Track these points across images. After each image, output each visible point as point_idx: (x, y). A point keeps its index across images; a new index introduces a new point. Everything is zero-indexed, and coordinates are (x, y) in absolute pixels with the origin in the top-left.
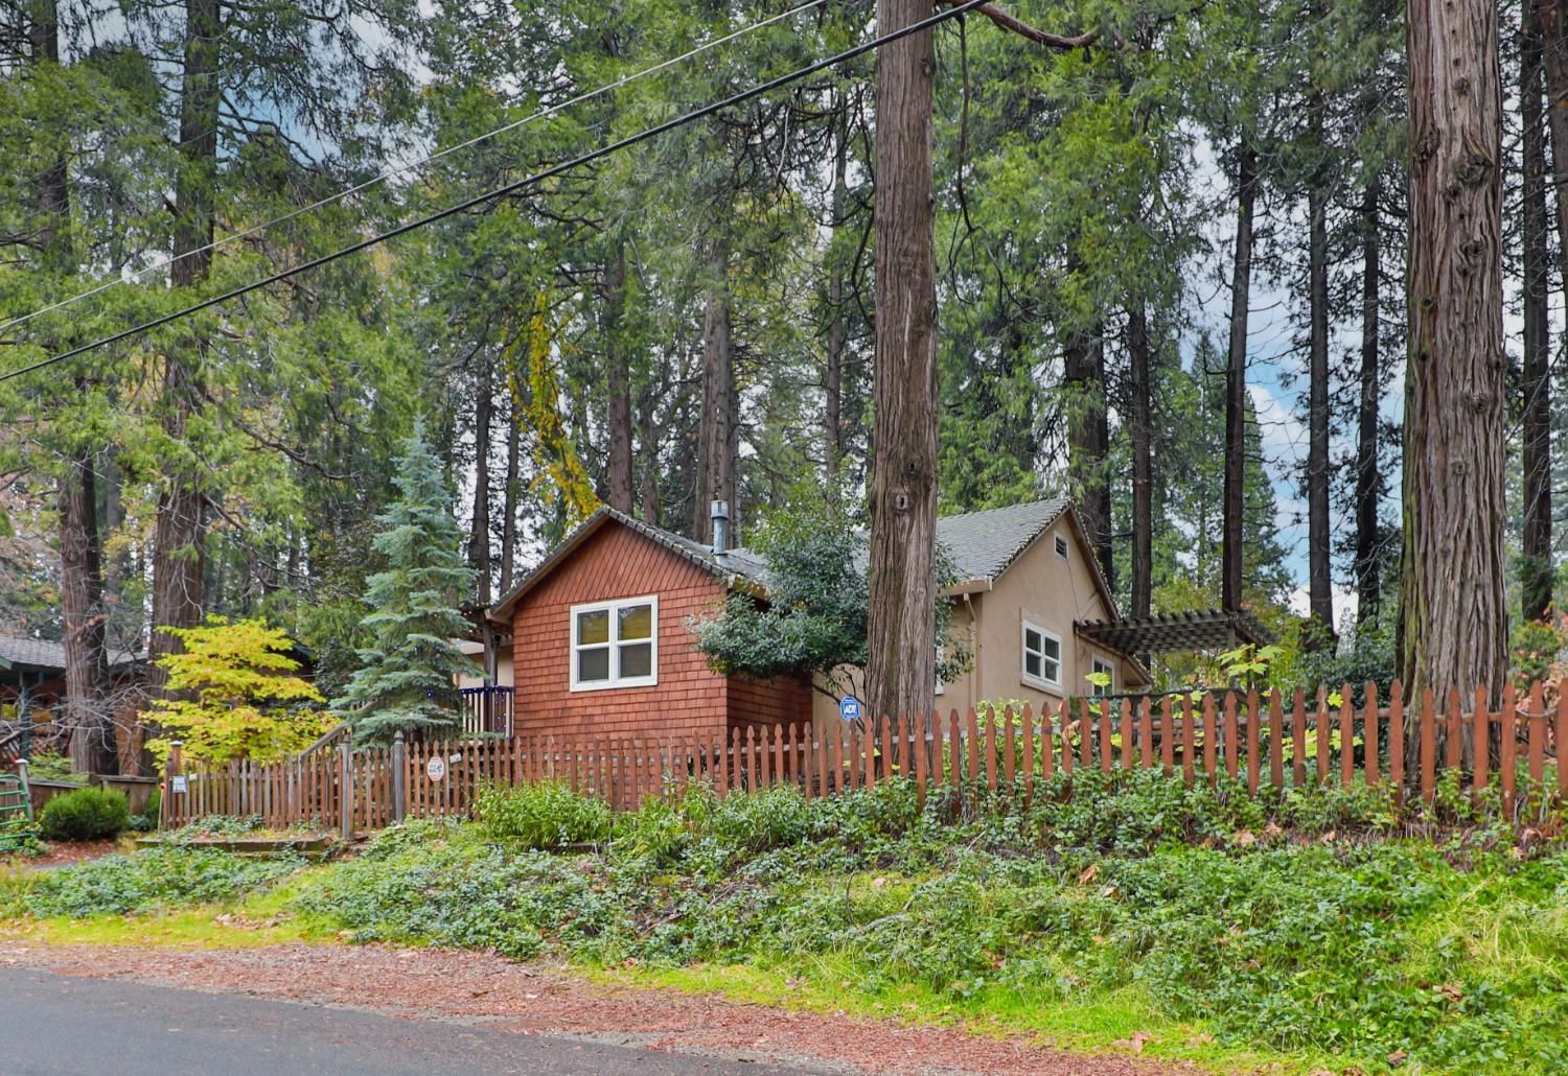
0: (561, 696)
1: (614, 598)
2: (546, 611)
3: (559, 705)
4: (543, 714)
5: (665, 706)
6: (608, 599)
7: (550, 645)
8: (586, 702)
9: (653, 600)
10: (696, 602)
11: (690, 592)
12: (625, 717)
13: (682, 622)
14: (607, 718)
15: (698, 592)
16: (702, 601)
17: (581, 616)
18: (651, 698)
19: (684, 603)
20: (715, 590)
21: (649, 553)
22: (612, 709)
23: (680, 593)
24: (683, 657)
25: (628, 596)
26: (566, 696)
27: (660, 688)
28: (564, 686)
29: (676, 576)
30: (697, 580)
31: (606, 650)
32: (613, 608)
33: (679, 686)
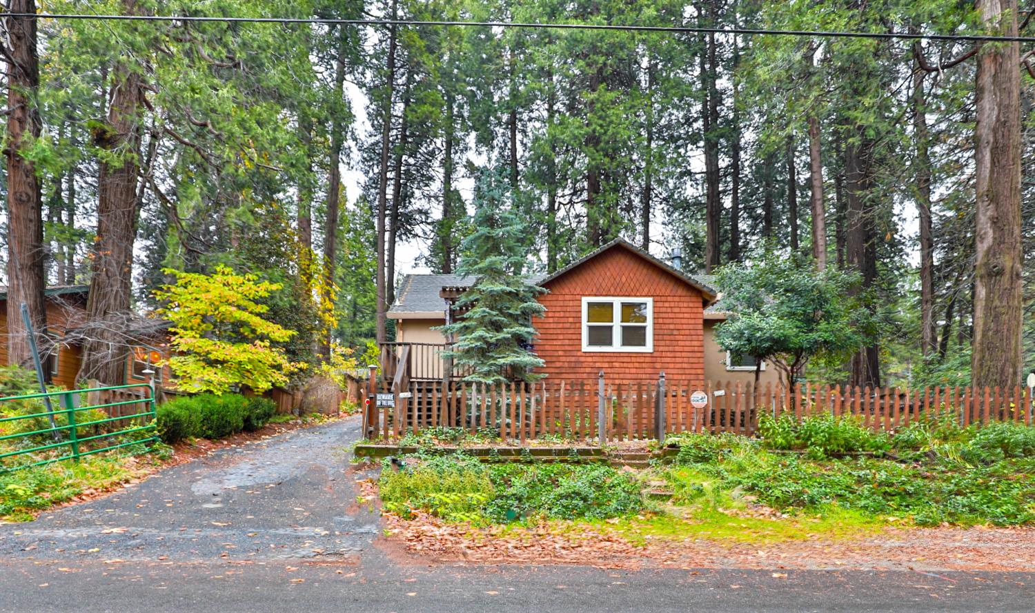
0: (575, 353)
1: (618, 296)
2: (561, 298)
3: (573, 359)
4: (558, 365)
5: (658, 366)
6: (613, 296)
7: (565, 320)
8: (595, 359)
9: (649, 301)
10: (681, 305)
11: (677, 299)
12: (627, 371)
13: (671, 315)
14: (613, 370)
15: (683, 299)
16: (685, 305)
17: (590, 305)
18: (648, 360)
19: (672, 305)
20: (694, 299)
21: (645, 271)
22: (617, 365)
23: (670, 299)
24: (672, 337)
25: (629, 296)
26: (579, 354)
27: (655, 354)
28: (577, 348)
29: (666, 288)
30: (680, 291)
31: (611, 327)
32: (617, 302)
33: (669, 354)
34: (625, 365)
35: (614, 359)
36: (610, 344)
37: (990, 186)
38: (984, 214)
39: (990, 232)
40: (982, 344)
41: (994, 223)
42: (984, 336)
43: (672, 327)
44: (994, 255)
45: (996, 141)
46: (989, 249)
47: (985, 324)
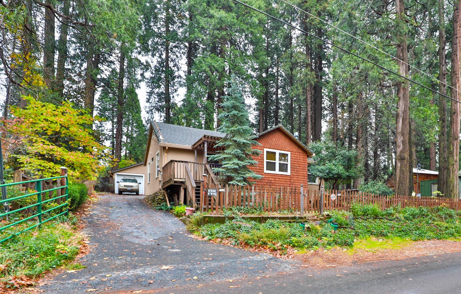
0: (261, 173)
1: (278, 149)
3: (261, 176)
6: (276, 149)
8: (269, 176)
9: (289, 153)
10: (300, 156)
11: (299, 154)
12: (281, 182)
13: (297, 160)
14: (276, 182)
15: (301, 154)
16: (301, 156)
17: (267, 152)
18: (288, 178)
19: (297, 156)
20: (304, 155)
21: (288, 140)
22: (277, 179)
23: (296, 153)
24: (297, 170)
25: (282, 150)
26: (263, 173)
27: (291, 176)
28: (262, 171)
29: (295, 149)
30: (300, 151)
31: (275, 163)
32: (278, 152)
33: (296, 176)
34: (280, 180)
35: (276, 177)
36: (274, 170)
37: (402, 130)
38: (400, 139)
39: (402, 145)
40: (399, 181)
41: (403, 143)
42: (400, 179)
43: (297, 165)
44: (403, 153)
45: (403, 116)
46: (401, 151)
47: (400, 175)
